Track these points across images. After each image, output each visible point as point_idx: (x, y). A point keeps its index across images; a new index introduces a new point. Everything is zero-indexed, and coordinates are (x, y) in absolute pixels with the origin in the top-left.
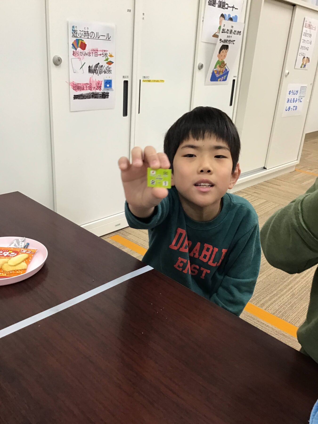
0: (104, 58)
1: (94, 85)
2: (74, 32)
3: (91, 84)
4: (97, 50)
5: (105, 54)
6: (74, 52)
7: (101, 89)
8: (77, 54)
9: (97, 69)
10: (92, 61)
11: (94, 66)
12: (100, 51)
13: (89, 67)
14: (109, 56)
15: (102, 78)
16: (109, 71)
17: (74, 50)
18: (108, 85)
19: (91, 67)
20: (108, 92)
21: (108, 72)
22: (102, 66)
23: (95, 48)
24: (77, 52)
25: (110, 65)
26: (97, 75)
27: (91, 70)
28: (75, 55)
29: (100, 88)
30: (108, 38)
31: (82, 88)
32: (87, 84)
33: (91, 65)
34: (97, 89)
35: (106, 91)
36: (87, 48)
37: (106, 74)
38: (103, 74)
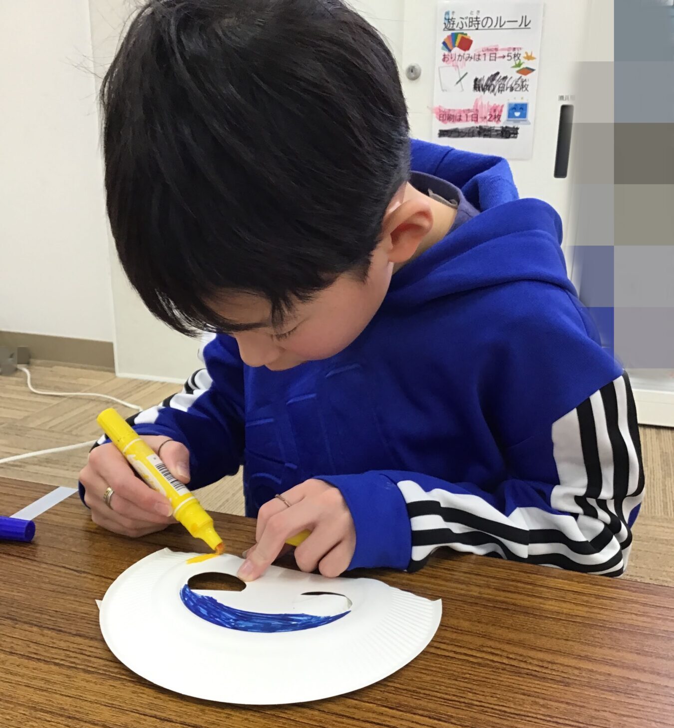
0: (513, 63)
1: (483, 112)
2: (449, 22)
3: (477, 110)
4: (496, 49)
5: (515, 55)
6: (444, 55)
7: (499, 119)
8: (451, 58)
9: (494, 83)
10: (484, 70)
11: (486, 79)
12: (503, 50)
13: (476, 80)
14: (525, 58)
15: (504, 99)
16: (523, 87)
17: (446, 53)
18: (517, 114)
19: (480, 80)
20: (516, 127)
21: (518, 89)
22: (505, 78)
23: (490, 44)
24: (451, 55)
25: (526, 74)
26: (492, 94)
27: (478, 86)
28: (447, 61)
29: (497, 118)
30: (525, 24)
31: (458, 118)
32: (469, 110)
33: (479, 78)
34: (489, 120)
35: (511, 125)
36: (473, 47)
37: (513, 92)
38: (507, 93)
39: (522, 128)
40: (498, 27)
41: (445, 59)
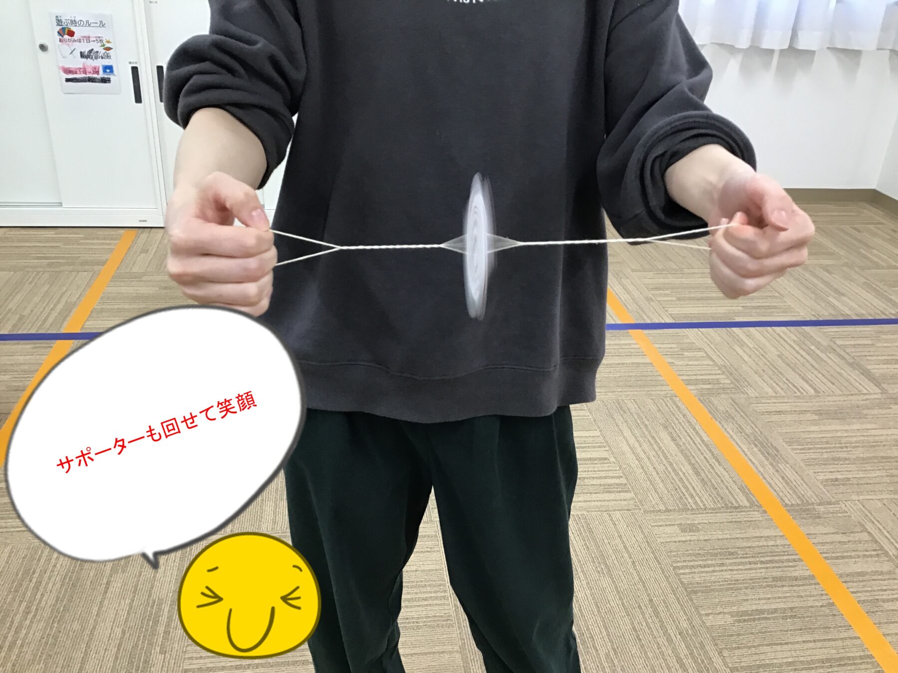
0: (100, 44)
1: (89, 70)
2: (59, 21)
3: (85, 69)
4: (89, 37)
5: (100, 41)
9: (92, 54)
10: (86, 48)
11: (86, 52)
12: (93, 37)
13: (81, 53)
14: (106, 42)
15: (100, 63)
16: (108, 57)
17: (61, 38)
18: (108, 71)
20: (109, 78)
22: (97, 52)
23: (86, 34)
24: (64, 39)
25: (108, 50)
26: (92, 60)
27: (82, 55)
28: (62, 41)
29: (97, 72)
30: (102, 25)
31: (75, 72)
32: (80, 68)
33: (83, 51)
34: (93, 74)
35: (106, 76)
36: (75, 35)
37: (104, 60)
38: (100, 60)
39: (112, 78)
40: (87, 25)
41: (60, 40)
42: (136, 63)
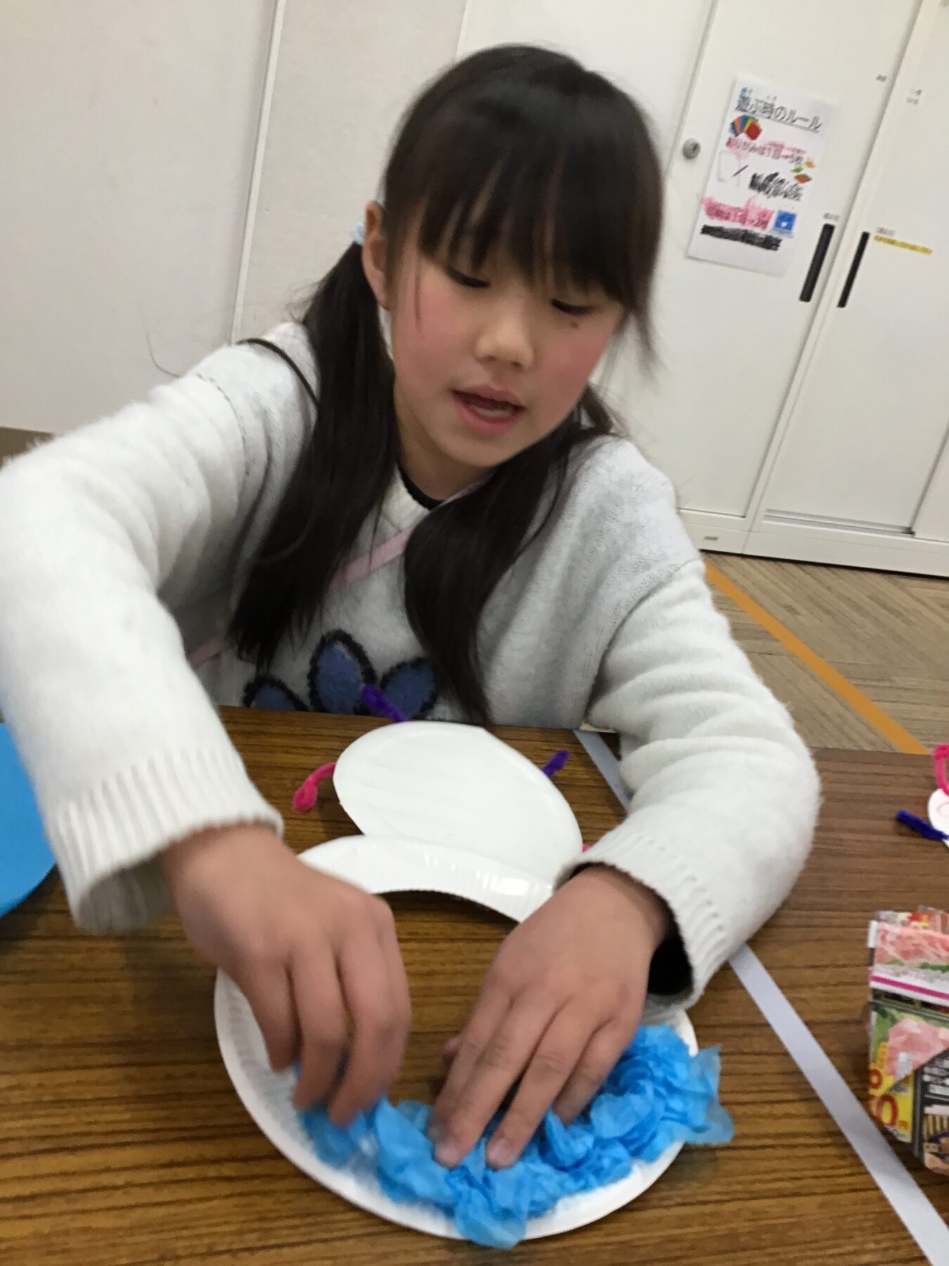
0: (793, 166)
1: (753, 215)
2: (744, 101)
3: (747, 211)
4: (782, 146)
5: (798, 158)
6: (730, 139)
7: (766, 226)
8: (736, 144)
9: (771, 183)
10: (764, 166)
11: (765, 177)
12: (788, 149)
13: (754, 177)
14: (805, 163)
15: (775, 204)
16: (797, 196)
17: (732, 135)
18: (784, 224)
19: (758, 178)
20: (779, 239)
21: (792, 196)
22: (782, 181)
23: (778, 140)
24: (737, 140)
25: (802, 182)
26: (766, 196)
27: (755, 184)
28: (731, 147)
29: (764, 224)
30: (815, 126)
31: (726, 215)
32: (738, 209)
33: (758, 174)
34: (756, 225)
35: (775, 235)
36: (760, 137)
37: (786, 199)
38: (780, 198)
39: (785, 241)
40: (789, 121)
41: (729, 143)
42: (836, 218)
